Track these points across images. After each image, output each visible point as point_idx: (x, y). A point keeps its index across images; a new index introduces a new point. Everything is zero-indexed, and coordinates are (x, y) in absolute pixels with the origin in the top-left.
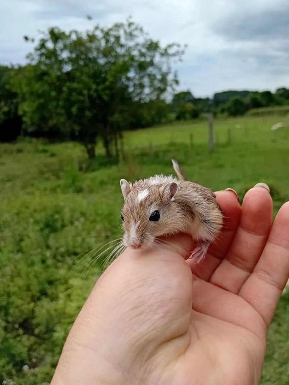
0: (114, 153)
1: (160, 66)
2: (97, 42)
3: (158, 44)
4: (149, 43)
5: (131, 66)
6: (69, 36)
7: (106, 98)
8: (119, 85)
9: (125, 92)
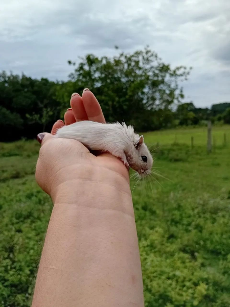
1: (169, 84)
2: (122, 65)
3: (169, 67)
4: (161, 66)
5: (147, 83)
6: (101, 61)
7: (125, 107)
8: (136, 97)
9: (141, 103)
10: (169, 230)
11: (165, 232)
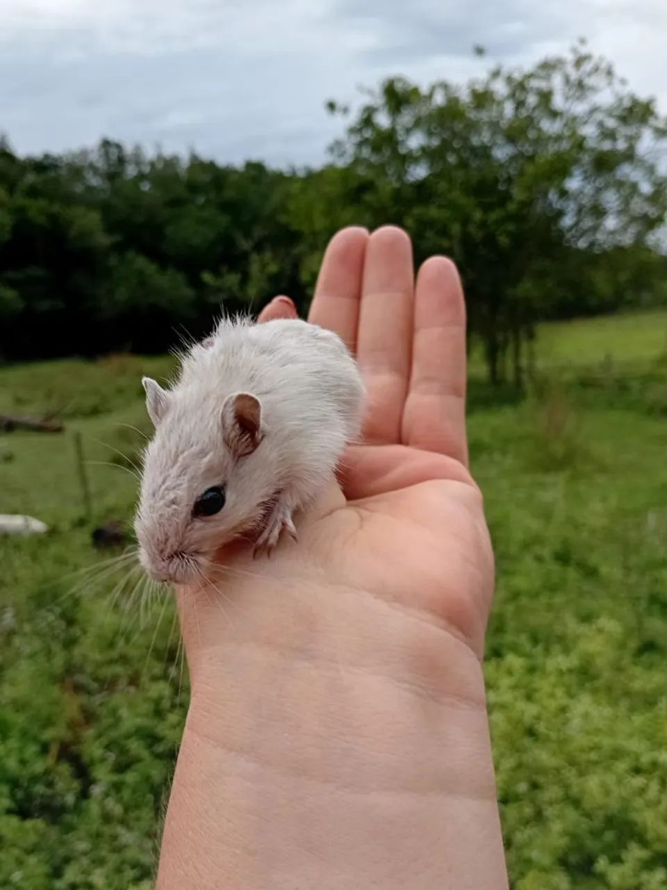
0: (510, 375)
1: (651, 161)
2: (495, 107)
3: (651, 107)
4: (627, 103)
5: (576, 161)
6: (430, 96)
7: (503, 240)
8: (539, 208)
9: (553, 228)
10: (640, 627)
11: (629, 633)
